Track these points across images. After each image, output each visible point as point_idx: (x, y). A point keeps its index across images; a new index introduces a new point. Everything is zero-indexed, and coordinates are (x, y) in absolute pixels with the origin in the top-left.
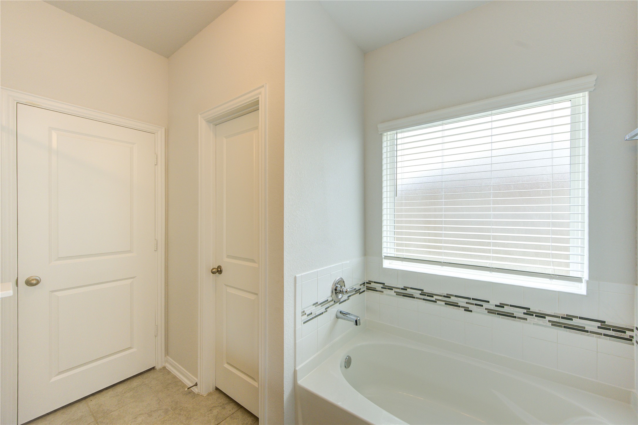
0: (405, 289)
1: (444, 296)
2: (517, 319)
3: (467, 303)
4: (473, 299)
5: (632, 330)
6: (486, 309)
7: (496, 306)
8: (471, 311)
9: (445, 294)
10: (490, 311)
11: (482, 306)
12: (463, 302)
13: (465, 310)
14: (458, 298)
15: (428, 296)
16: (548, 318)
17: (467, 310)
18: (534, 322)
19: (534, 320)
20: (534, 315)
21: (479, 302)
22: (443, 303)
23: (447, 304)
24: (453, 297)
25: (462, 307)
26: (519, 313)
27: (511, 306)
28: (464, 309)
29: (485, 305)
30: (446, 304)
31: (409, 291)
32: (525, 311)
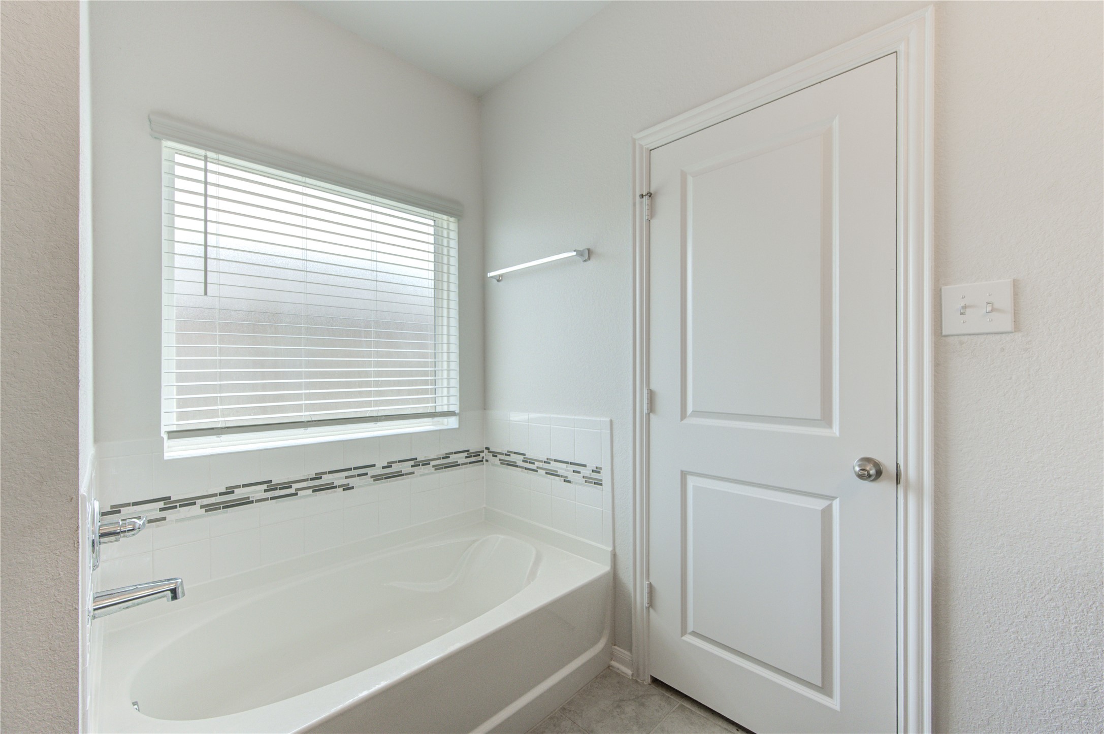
0: (230, 491)
1: (312, 479)
2: (405, 476)
3: (347, 477)
4: (355, 468)
5: (483, 452)
6: (372, 477)
7: (384, 468)
8: (353, 488)
9: (312, 474)
10: (377, 478)
11: (366, 474)
12: (340, 478)
13: (344, 490)
14: (333, 474)
15: (280, 489)
16: (433, 463)
17: (347, 488)
18: (421, 473)
19: (421, 471)
20: (421, 464)
21: (361, 471)
22: (310, 491)
23: (316, 490)
24: (325, 475)
25: (340, 486)
26: (406, 467)
27: (399, 462)
28: (342, 489)
29: (371, 472)
30: (314, 491)
31: (239, 493)
32: (412, 463)
